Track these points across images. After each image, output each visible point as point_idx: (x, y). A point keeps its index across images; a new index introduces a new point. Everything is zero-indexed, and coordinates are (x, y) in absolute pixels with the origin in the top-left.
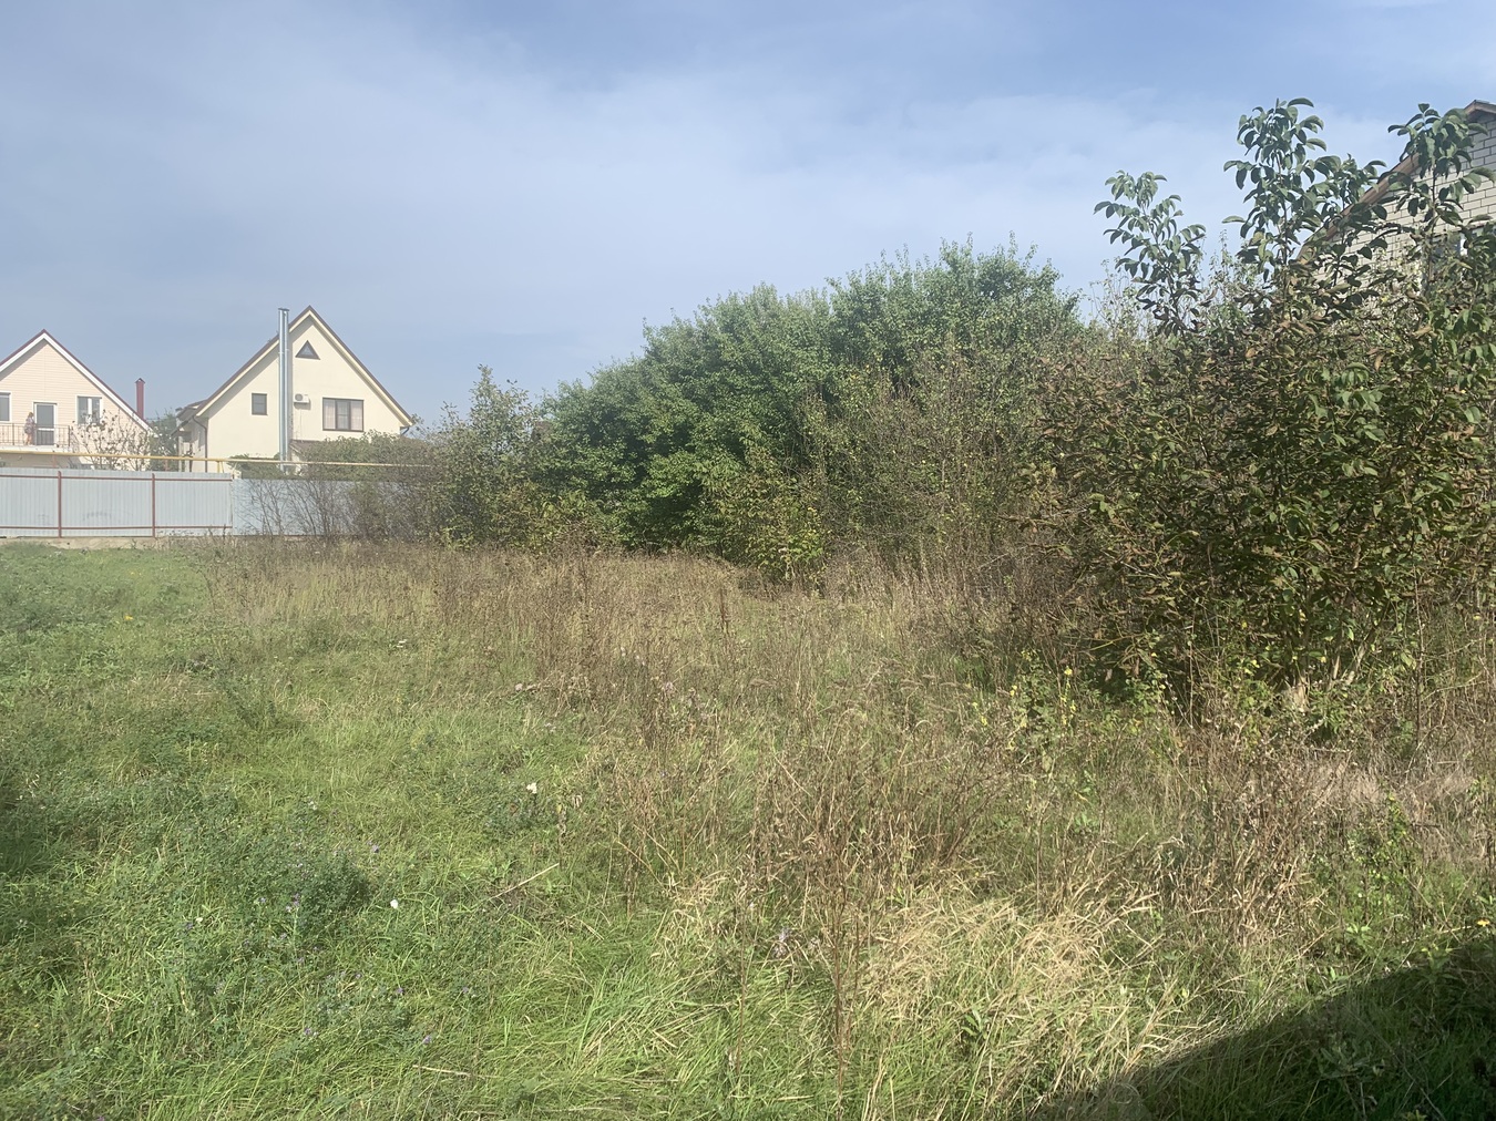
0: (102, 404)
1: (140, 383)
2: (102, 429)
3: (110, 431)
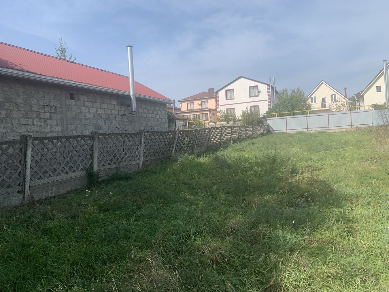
0: (336, 96)
1: (345, 89)
2: (337, 102)
3: (339, 102)
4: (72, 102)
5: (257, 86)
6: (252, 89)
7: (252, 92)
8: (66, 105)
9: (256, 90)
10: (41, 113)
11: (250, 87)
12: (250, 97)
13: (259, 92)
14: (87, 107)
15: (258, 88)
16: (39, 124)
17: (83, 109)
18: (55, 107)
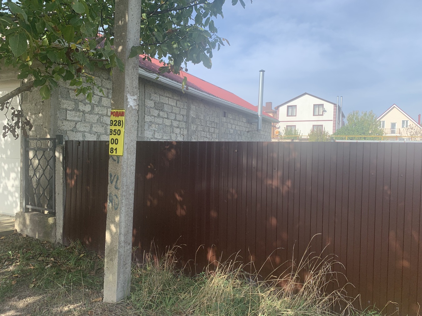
0: (409, 122)
1: (419, 116)
2: (412, 129)
3: (414, 129)
4: (224, 119)
5: (323, 105)
6: (317, 107)
7: (316, 111)
8: (222, 122)
9: (321, 108)
10: (210, 128)
11: (314, 105)
12: (314, 115)
13: (324, 111)
14: (231, 124)
15: (323, 107)
16: (209, 136)
17: (230, 126)
18: (217, 123)
